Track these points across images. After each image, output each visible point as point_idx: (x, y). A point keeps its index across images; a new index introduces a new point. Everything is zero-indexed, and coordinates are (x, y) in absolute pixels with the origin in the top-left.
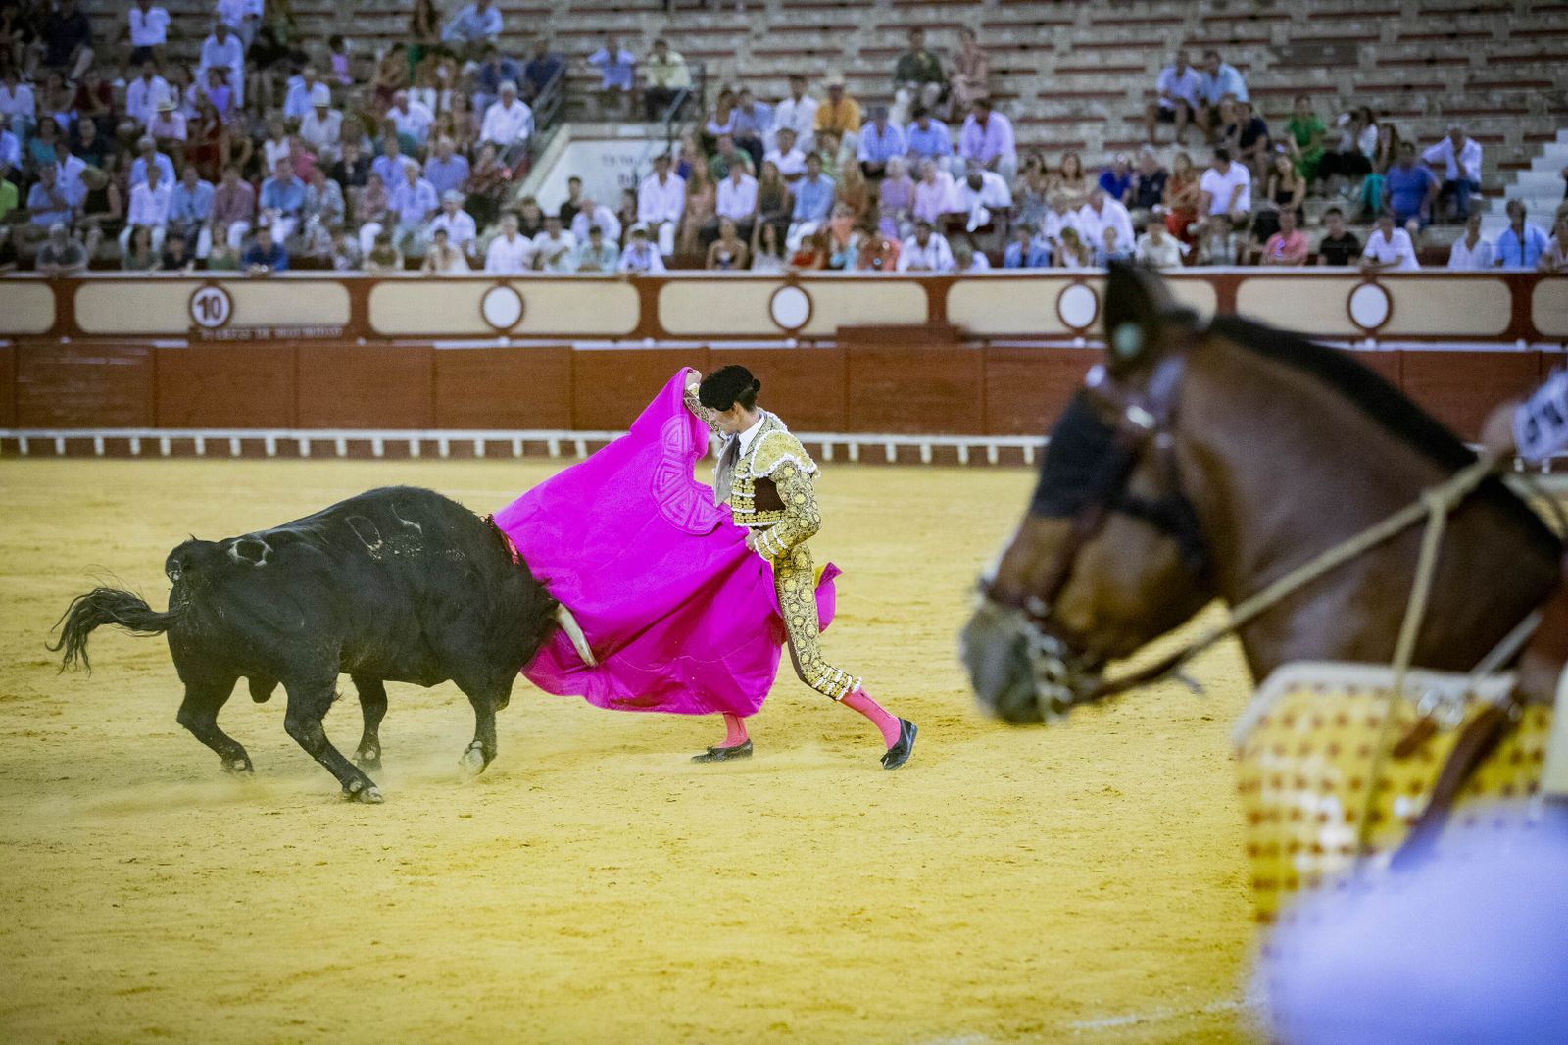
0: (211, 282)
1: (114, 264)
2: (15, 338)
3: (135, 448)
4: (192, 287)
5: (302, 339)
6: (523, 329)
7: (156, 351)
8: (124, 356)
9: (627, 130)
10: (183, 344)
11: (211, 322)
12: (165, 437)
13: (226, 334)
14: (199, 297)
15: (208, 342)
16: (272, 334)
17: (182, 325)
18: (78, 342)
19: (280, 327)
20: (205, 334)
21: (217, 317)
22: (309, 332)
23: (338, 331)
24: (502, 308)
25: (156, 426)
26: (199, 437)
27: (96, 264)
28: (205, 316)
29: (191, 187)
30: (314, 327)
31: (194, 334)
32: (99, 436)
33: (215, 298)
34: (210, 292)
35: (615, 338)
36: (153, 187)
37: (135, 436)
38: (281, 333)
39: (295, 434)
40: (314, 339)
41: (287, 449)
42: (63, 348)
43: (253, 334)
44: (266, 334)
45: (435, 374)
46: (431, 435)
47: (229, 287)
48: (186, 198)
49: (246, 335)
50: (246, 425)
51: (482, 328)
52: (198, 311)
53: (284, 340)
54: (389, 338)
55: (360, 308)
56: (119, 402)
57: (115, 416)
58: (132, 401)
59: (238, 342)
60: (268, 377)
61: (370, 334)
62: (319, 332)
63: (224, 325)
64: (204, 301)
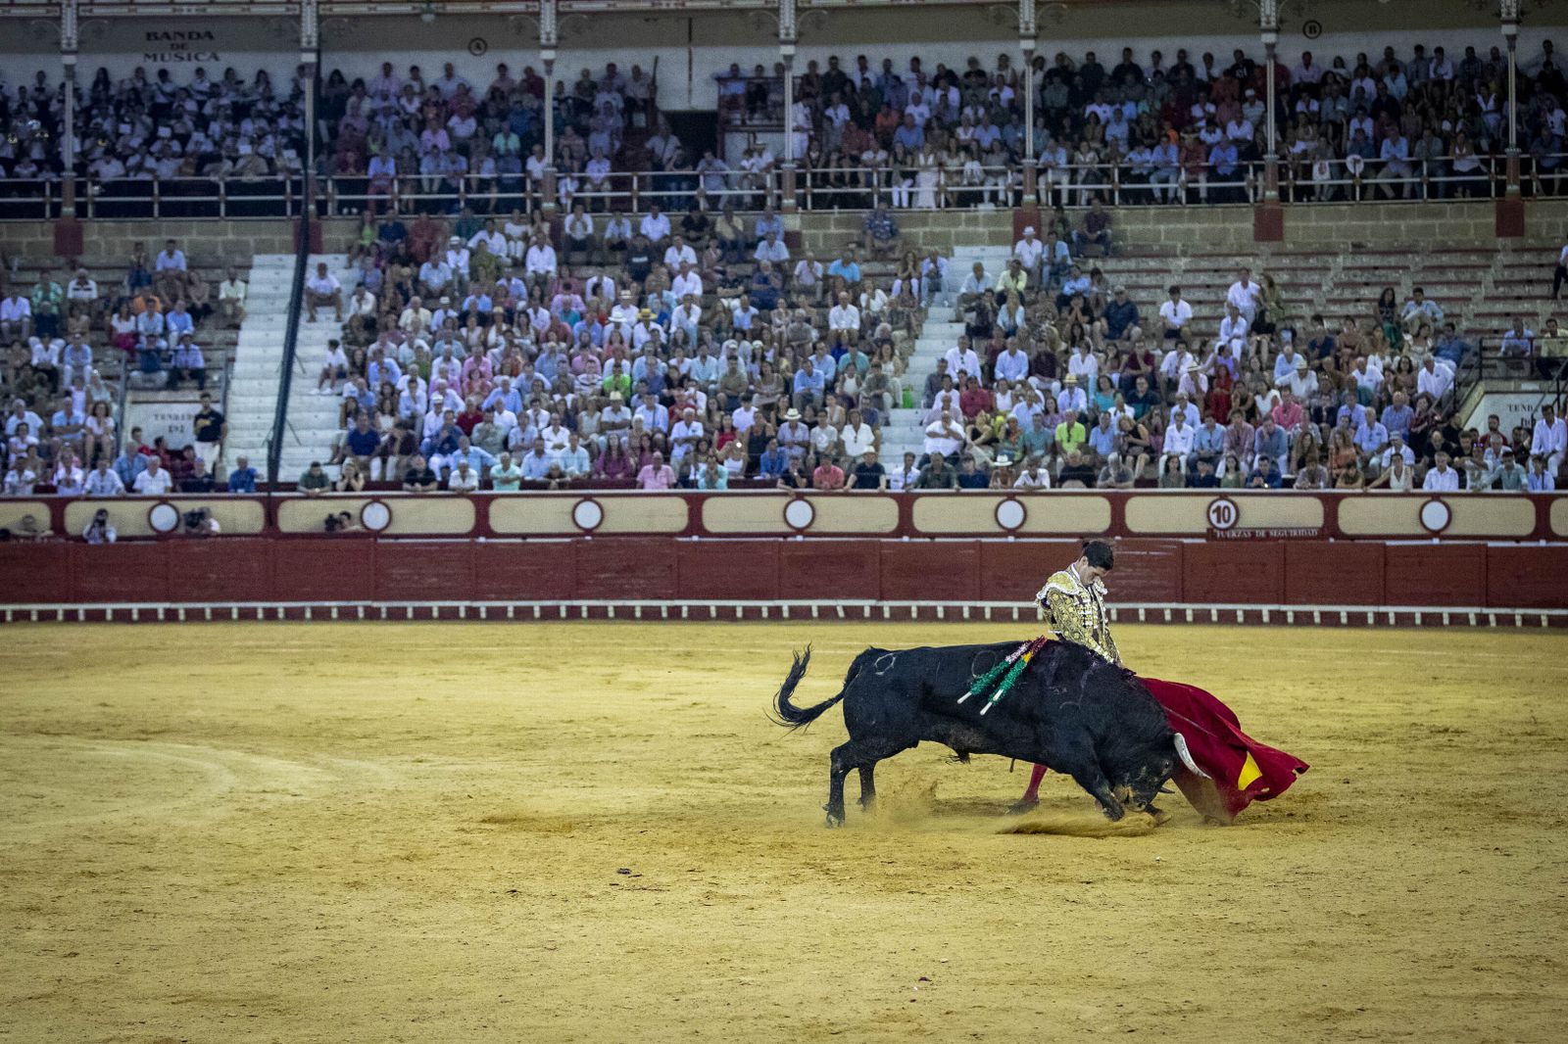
0: (1223, 496)
1: (1153, 483)
2: (1081, 536)
3: (1168, 616)
4: (1210, 499)
5: (1289, 538)
6: (1451, 531)
7: (1183, 544)
8: (1162, 550)
9: (1526, 386)
10: (1203, 541)
11: (1223, 525)
12: (1189, 609)
13: (1234, 533)
14: (1214, 507)
15: (1221, 539)
16: (1267, 534)
17: (1202, 528)
18: (1128, 539)
19: (1273, 529)
20: (1219, 534)
21: (1226, 522)
22: (1294, 533)
23: (1315, 532)
24: (1435, 516)
25: (1183, 601)
26: (1214, 609)
27: (1141, 482)
28: (1219, 521)
29: (1210, 428)
30: (1298, 529)
31: (1210, 534)
32: (1142, 608)
33: (1226, 507)
34: (1223, 503)
35: (1518, 539)
36: (1179, 428)
37: (1168, 608)
38: (1273, 533)
39: (1283, 608)
40: (1298, 538)
41: (1278, 619)
43: (1253, 534)
44: (1262, 533)
45: (1386, 564)
46: (1382, 609)
47: (1236, 499)
48: (1207, 436)
49: (1248, 534)
50: (1248, 602)
51: (1420, 531)
52: (1214, 517)
53: (1278, 538)
54: (1353, 538)
55: (1331, 515)
56: (1155, 582)
57: (1152, 592)
58: (1165, 583)
59: (1242, 539)
60: (1264, 565)
61: (1339, 535)
62: (1301, 533)
63: (1232, 527)
64: (1218, 509)
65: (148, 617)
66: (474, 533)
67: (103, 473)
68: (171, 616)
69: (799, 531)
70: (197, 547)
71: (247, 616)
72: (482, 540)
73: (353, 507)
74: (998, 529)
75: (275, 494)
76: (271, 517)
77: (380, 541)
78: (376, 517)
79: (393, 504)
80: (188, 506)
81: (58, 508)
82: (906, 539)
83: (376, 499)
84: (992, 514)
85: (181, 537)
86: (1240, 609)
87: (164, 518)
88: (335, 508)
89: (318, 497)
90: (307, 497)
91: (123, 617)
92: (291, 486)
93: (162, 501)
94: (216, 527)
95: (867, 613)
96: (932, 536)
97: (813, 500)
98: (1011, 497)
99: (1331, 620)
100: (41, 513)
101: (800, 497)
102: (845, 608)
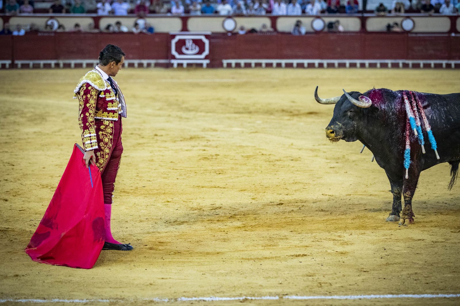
65: (311, 66)
66: (450, 32)
67: (294, 5)
68: (321, 66)
70: (332, 37)
71: (353, 66)
72: (453, 35)
73: (398, 20)
75: (366, 15)
76: (363, 25)
77: (410, 35)
78: (408, 25)
79: (415, 19)
80: (328, 20)
81: (274, 20)
83: (408, 17)
85: (326, 33)
87: (318, 25)
88: (391, 21)
89: (383, 16)
90: (379, 16)
91: (300, 66)
92: (372, 12)
93: (318, 17)
94: (341, 28)
100: (267, 22)
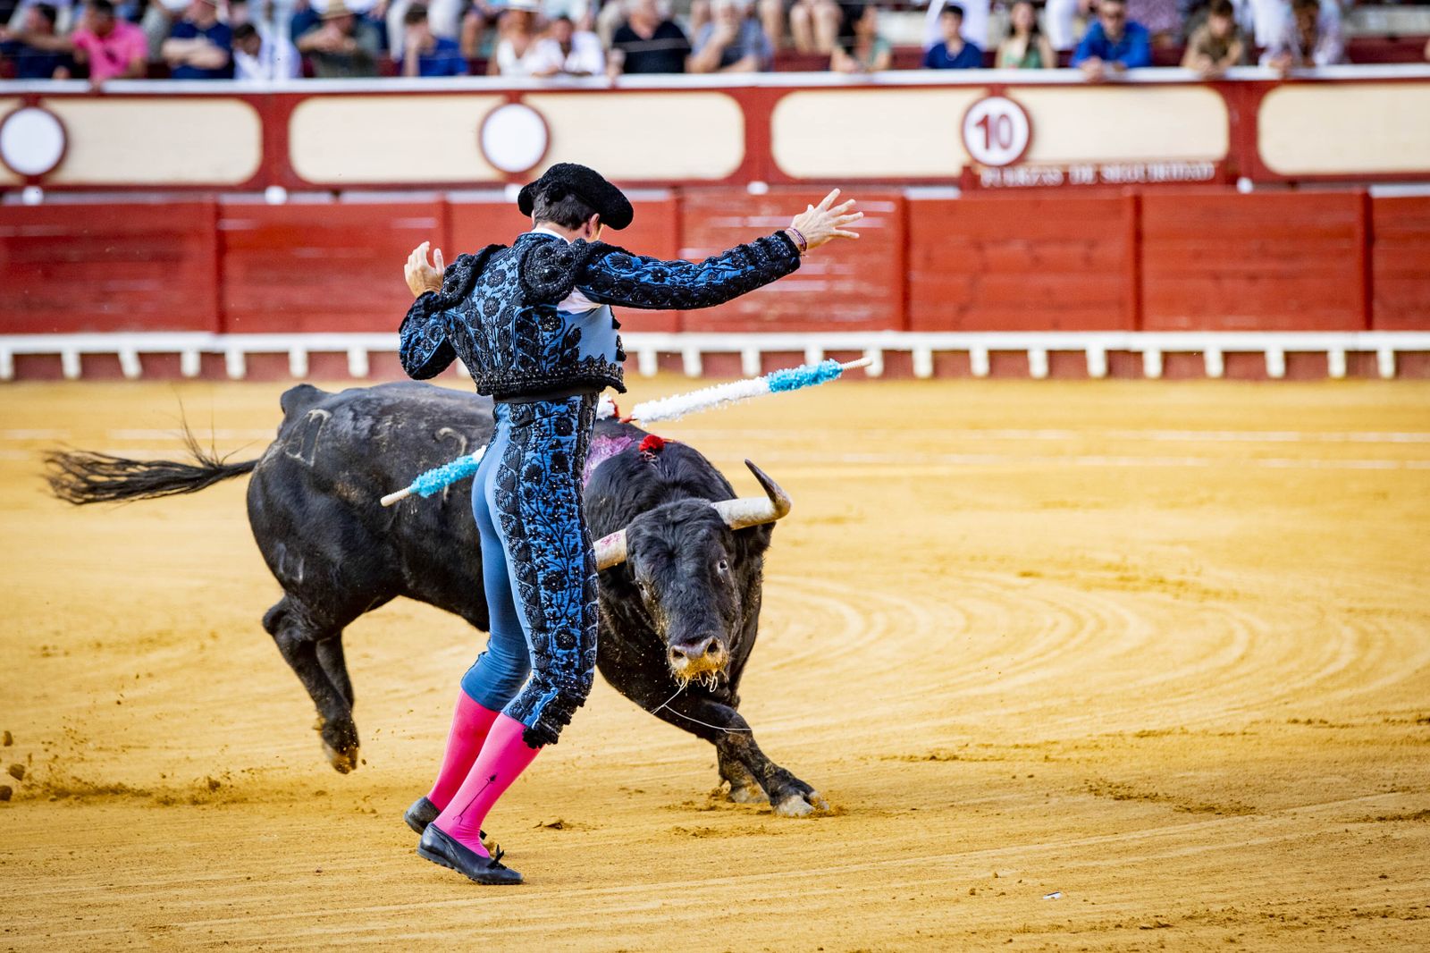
0: (997, 90)
2: (676, 186)
3: (873, 365)
4: (969, 96)
5: (1149, 183)
7: (905, 206)
10: (950, 195)
11: (997, 156)
12: (922, 345)
13: (1021, 176)
14: (977, 115)
15: (993, 189)
16: (1098, 174)
18: (780, 191)
19: (1110, 164)
20: (988, 177)
21: (1005, 147)
22: (1159, 173)
23: (1207, 170)
25: (908, 328)
26: (979, 344)
28: (987, 146)
30: (1167, 162)
31: (968, 179)
32: (814, 345)
33: (1004, 117)
34: (995, 107)
37: (872, 344)
38: (1112, 174)
39: (1136, 341)
40: (1168, 183)
41: (1122, 364)
42: (755, 203)
43: (1066, 175)
44: (1087, 175)
45: (1369, 238)
46: (1364, 340)
47: (1028, 98)
49: (1054, 177)
50: (1056, 326)
52: (976, 137)
53: (1123, 186)
54: (1293, 182)
55: (1244, 132)
56: (846, 287)
57: (840, 312)
58: (866, 288)
59: (1039, 188)
60: (1092, 244)
61: (1264, 177)
62: (1178, 171)
63: (1021, 159)
64: (985, 122)
69: (33, 180)
74: (485, 173)
82: (275, 196)
84: (471, 138)
86: (1037, 344)
95: (191, 365)
96: (336, 190)
97: (64, 109)
98: (514, 97)
99: (1243, 365)
101: (33, 101)
102: (143, 357)
